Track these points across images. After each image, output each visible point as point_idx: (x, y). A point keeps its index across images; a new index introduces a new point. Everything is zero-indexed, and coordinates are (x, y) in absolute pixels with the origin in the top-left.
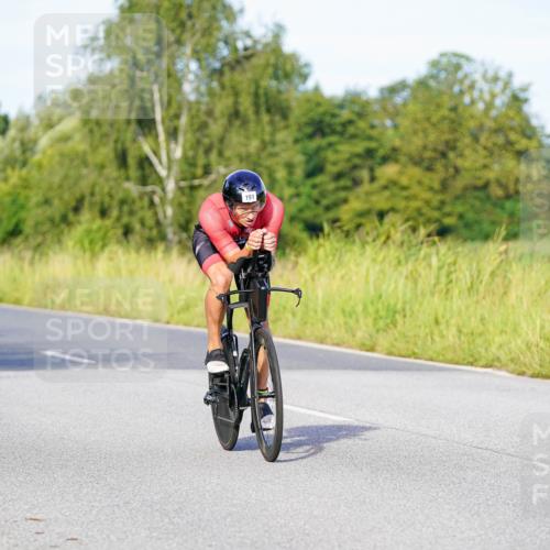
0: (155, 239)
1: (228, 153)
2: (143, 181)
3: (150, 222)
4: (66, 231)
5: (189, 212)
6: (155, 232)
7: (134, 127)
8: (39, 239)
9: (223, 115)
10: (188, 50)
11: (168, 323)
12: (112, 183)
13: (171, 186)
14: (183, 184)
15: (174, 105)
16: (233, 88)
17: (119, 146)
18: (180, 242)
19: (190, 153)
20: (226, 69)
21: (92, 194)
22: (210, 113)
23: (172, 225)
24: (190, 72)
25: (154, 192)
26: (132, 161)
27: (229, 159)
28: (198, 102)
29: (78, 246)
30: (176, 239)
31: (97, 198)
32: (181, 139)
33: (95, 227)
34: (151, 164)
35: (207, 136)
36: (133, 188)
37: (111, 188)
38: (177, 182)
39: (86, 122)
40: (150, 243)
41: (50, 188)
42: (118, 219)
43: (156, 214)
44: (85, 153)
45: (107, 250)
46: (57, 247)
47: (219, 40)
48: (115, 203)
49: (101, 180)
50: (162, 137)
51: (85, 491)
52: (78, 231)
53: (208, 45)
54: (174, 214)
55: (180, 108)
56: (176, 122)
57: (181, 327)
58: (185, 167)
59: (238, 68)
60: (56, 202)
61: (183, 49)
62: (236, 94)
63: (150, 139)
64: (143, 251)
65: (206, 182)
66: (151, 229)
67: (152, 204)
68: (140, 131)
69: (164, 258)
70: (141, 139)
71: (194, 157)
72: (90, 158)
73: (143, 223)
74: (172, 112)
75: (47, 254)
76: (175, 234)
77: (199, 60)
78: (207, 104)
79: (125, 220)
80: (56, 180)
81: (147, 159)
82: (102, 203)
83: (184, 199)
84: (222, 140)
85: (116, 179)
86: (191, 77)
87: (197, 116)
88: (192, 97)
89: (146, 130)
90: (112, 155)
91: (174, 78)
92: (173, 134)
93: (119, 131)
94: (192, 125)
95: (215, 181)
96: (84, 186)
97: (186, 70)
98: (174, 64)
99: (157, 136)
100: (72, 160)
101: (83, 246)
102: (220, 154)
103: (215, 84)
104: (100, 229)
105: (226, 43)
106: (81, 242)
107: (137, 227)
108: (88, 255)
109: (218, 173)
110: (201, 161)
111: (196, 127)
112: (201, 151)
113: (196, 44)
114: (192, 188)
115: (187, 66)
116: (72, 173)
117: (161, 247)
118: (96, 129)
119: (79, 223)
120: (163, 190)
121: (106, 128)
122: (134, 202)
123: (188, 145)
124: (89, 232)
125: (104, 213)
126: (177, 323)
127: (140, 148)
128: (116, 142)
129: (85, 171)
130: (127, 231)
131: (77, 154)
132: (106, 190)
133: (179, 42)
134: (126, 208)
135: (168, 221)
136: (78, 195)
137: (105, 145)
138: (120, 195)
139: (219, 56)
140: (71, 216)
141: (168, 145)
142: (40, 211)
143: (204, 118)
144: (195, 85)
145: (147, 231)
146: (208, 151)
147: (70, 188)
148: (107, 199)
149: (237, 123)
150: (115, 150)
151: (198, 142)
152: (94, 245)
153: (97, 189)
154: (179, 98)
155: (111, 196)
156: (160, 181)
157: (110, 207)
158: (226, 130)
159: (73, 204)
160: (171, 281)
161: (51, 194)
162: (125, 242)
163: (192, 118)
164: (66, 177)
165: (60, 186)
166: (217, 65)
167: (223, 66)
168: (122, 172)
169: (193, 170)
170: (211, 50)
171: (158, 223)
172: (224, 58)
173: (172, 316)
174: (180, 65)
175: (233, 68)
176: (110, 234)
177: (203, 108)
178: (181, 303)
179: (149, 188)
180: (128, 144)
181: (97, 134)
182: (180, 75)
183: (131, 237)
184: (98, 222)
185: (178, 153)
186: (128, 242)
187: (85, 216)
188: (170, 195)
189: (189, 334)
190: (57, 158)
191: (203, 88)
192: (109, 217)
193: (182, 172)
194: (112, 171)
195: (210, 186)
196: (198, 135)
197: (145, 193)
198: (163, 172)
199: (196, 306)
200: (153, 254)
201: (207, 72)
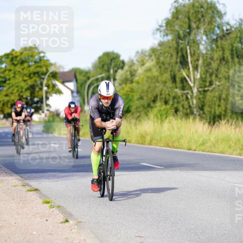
0: (188, 113)
1: (220, 76)
2: (183, 89)
3: (186, 106)
4: (150, 111)
5: (203, 102)
6: (188, 111)
7: (179, 64)
8: (138, 114)
9: (217, 59)
10: (202, 31)
11: (195, 150)
12: (170, 89)
13: (195, 90)
14: (200, 89)
15: (196, 55)
16: (222, 47)
17: (172, 73)
18: (199, 115)
19: (204, 76)
20: (219, 39)
21: (161, 94)
22: (212, 58)
23: (196, 107)
24: (203, 40)
25: (188, 93)
26: (178, 80)
27: (220, 78)
28: (206, 54)
29: (155, 117)
30: (198, 114)
31: (163, 96)
32: (199, 70)
33: (162, 109)
34: (187, 81)
35: (211, 69)
36: (179, 92)
37: (169, 91)
38: (198, 89)
39: (158, 63)
40: (187, 115)
41: (143, 92)
42: (173, 105)
43: (189, 103)
44: (158, 76)
45: (168, 118)
46: (146, 117)
47: (215, 26)
48: (171, 98)
49: (165, 88)
50: (191, 69)
51: (161, 224)
52: (155, 110)
53: (210, 29)
54: (197, 103)
55: (199, 56)
56: (197, 63)
57: (201, 152)
58: (201, 82)
59: (224, 39)
60: (145, 98)
61: (200, 30)
62: (223, 50)
63: (186, 70)
64: (184, 119)
65: (210, 89)
66: (187, 109)
67: (187, 98)
68: (181, 67)
69: (193, 122)
70: (182, 70)
71: (205, 78)
72: (160, 79)
73: (183, 107)
74: (195, 58)
75: (142, 121)
76: (197, 111)
77: (207, 35)
78: (211, 54)
79: (175, 105)
80: (145, 88)
81: (185, 78)
82: (165, 98)
83: (201, 96)
84: (217, 70)
85: (171, 88)
86: (203, 42)
87: (206, 60)
88: (204, 52)
89: (184, 66)
90: (169, 77)
91: (196, 43)
92: (196, 68)
93: (172, 67)
94: (204, 63)
95: (214, 88)
96: (158, 91)
97: (201, 40)
98: (196, 37)
99: (189, 69)
100: (152, 80)
101: (157, 117)
102: (217, 76)
103: (214, 46)
104: (165, 109)
105: (219, 28)
106: (156, 116)
107: (181, 108)
108: (160, 121)
109: (216, 84)
110: (208, 79)
111: (206, 65)
112: (208, 75)
113: (205, 29)
114: (205, 91)
115: (202, 38)
116: (152, 85)
117: (192, 117)
118: (162, 66)
119: (156, 107)
120: (192, 92)
121: (167, 66)
122: (179, 98)
123: (202, 72)
124: (160, 111)
125: (166, 103)
126: (199, 151)
127: (182, 74)
128: (171, 71)
129: (157, 84)
130: (176, 111)
131: (154, 77)
132: (167, 92)
133: (198, 28)
134: (176, 100)
135: (194, 106)
136: (155, 95)
137: (166, 73)
138: (174, 94)
139: (216, 33)
140: (152, 104)
141: (194, 73)
142: (138, 102)
143: (209, 60)
144: (205, 46)
145: (185, 111)
146: (211, 75)
147: (151, 92)
148: (167, 97)
149: (224, 63)
150: (171, 75)
151: (207, 71)
152: (163, 116)
153: (163, 92)
154: (198, 52)
155: (169, 95)
156: (191, 88)
157: (169, 100)
158: (219, 66)
159: (153, 98)
160: (196, 132)
161: (143, 95)
162: (176, 115)
163: (204, 61)
164: (150, 87)
165: (147, 91)
166: (215, 37)
167: (217, 38)
168: (174, 84)
169: (204, 83)
170: (212, 31)
171: (190, 107)
172: (217, 34)
173: (197, 147)
174: (198, 38)
175: (221, 39)
176: (169, 112)
177: (209, 56)
178: (201, 142)
179: (186, 92)
180: (176, 72)
181: (163, 69)
182: (199, 42)
183: (178, 113)
184: (164, 107)
185: (198, 76)
186: (177, 115)
187: (158, 104)
188: (195, 95)
189: (204, 155)
190: (145, 79)
191: (209, 48)
192: (169, 105)
193: (200, 84)
194: (170, 84)
195: (212, 90)
196: (207, 68)
197: (184, 94)
198: (192, 85)
199: (207, 143)
200: (188, 121)
201: (210, 40)
